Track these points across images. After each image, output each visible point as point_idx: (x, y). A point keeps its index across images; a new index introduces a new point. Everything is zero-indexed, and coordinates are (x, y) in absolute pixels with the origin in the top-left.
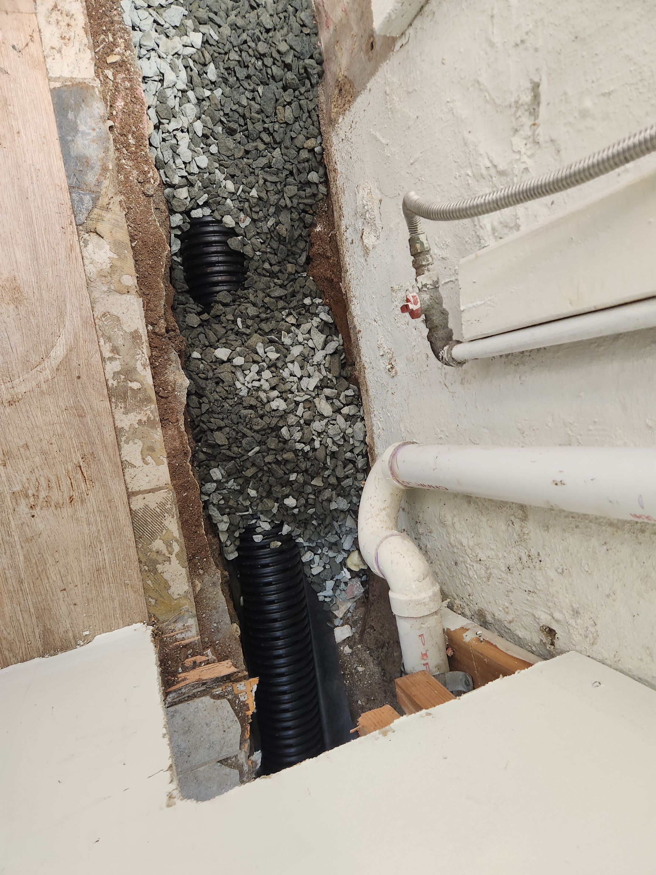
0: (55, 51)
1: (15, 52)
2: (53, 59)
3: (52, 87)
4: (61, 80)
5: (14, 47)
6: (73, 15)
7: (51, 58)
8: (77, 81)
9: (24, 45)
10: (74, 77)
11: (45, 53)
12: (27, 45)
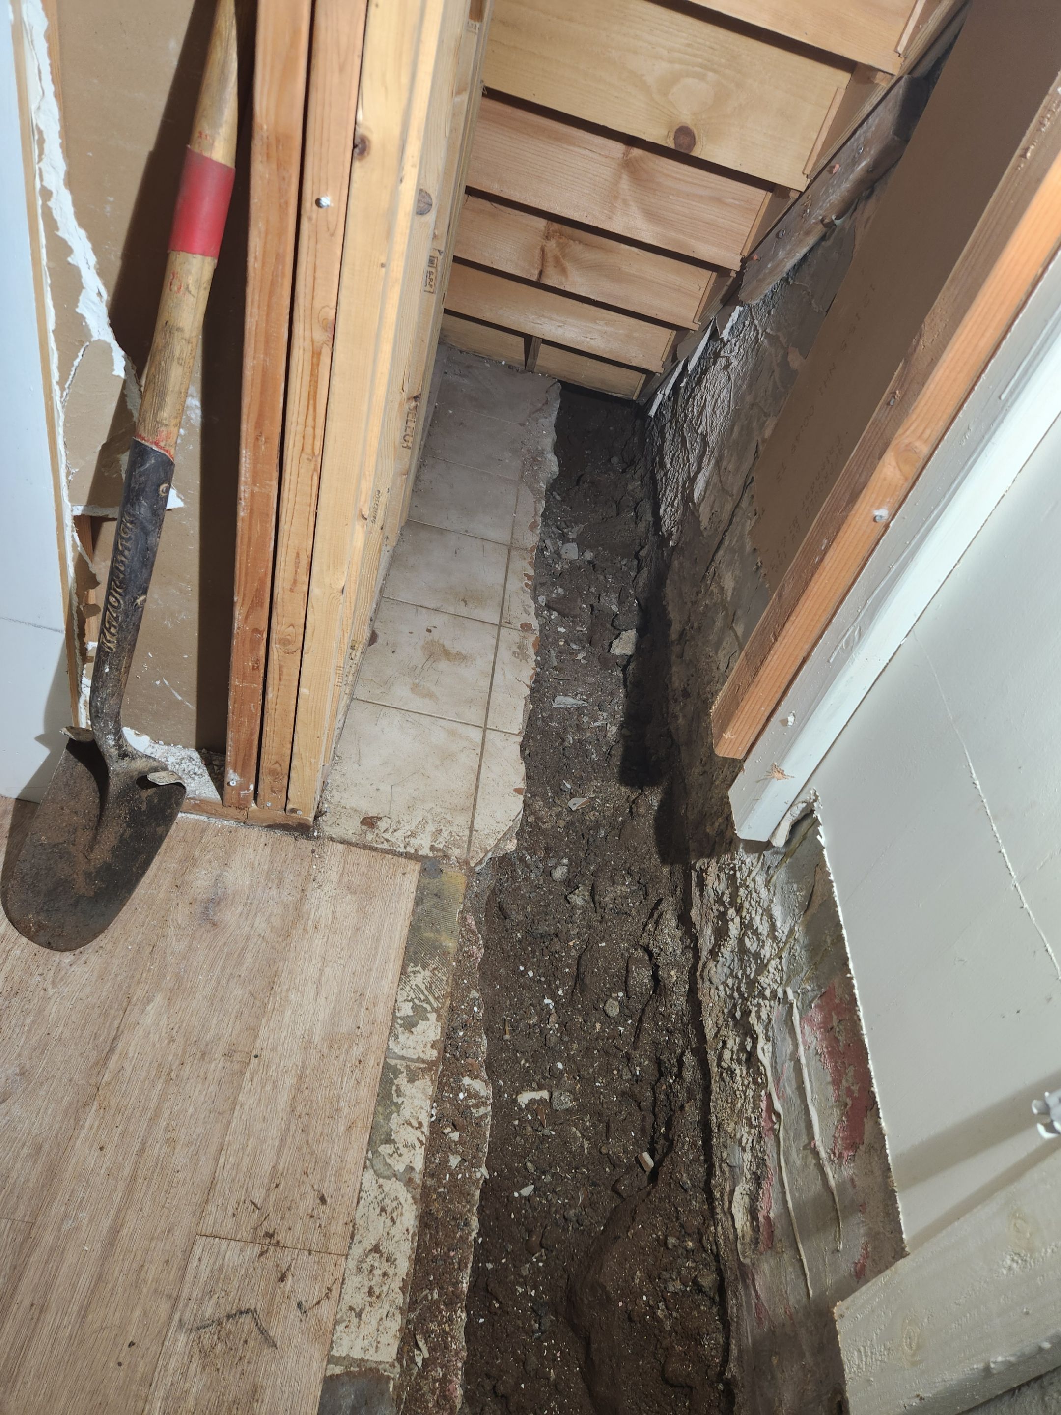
0: (354, 1315)
1: (299, 1313)
2: (346, 1327)
3: (329, 1373)
4: (346, 1363)
5: (299, 1305)
6: (395, 1260)
7: (344, 1324)
8: (368, 1365)
9: (315, 1302)
10: (366, 1358)
11: (339, 1316)
12: (318, 1303)
